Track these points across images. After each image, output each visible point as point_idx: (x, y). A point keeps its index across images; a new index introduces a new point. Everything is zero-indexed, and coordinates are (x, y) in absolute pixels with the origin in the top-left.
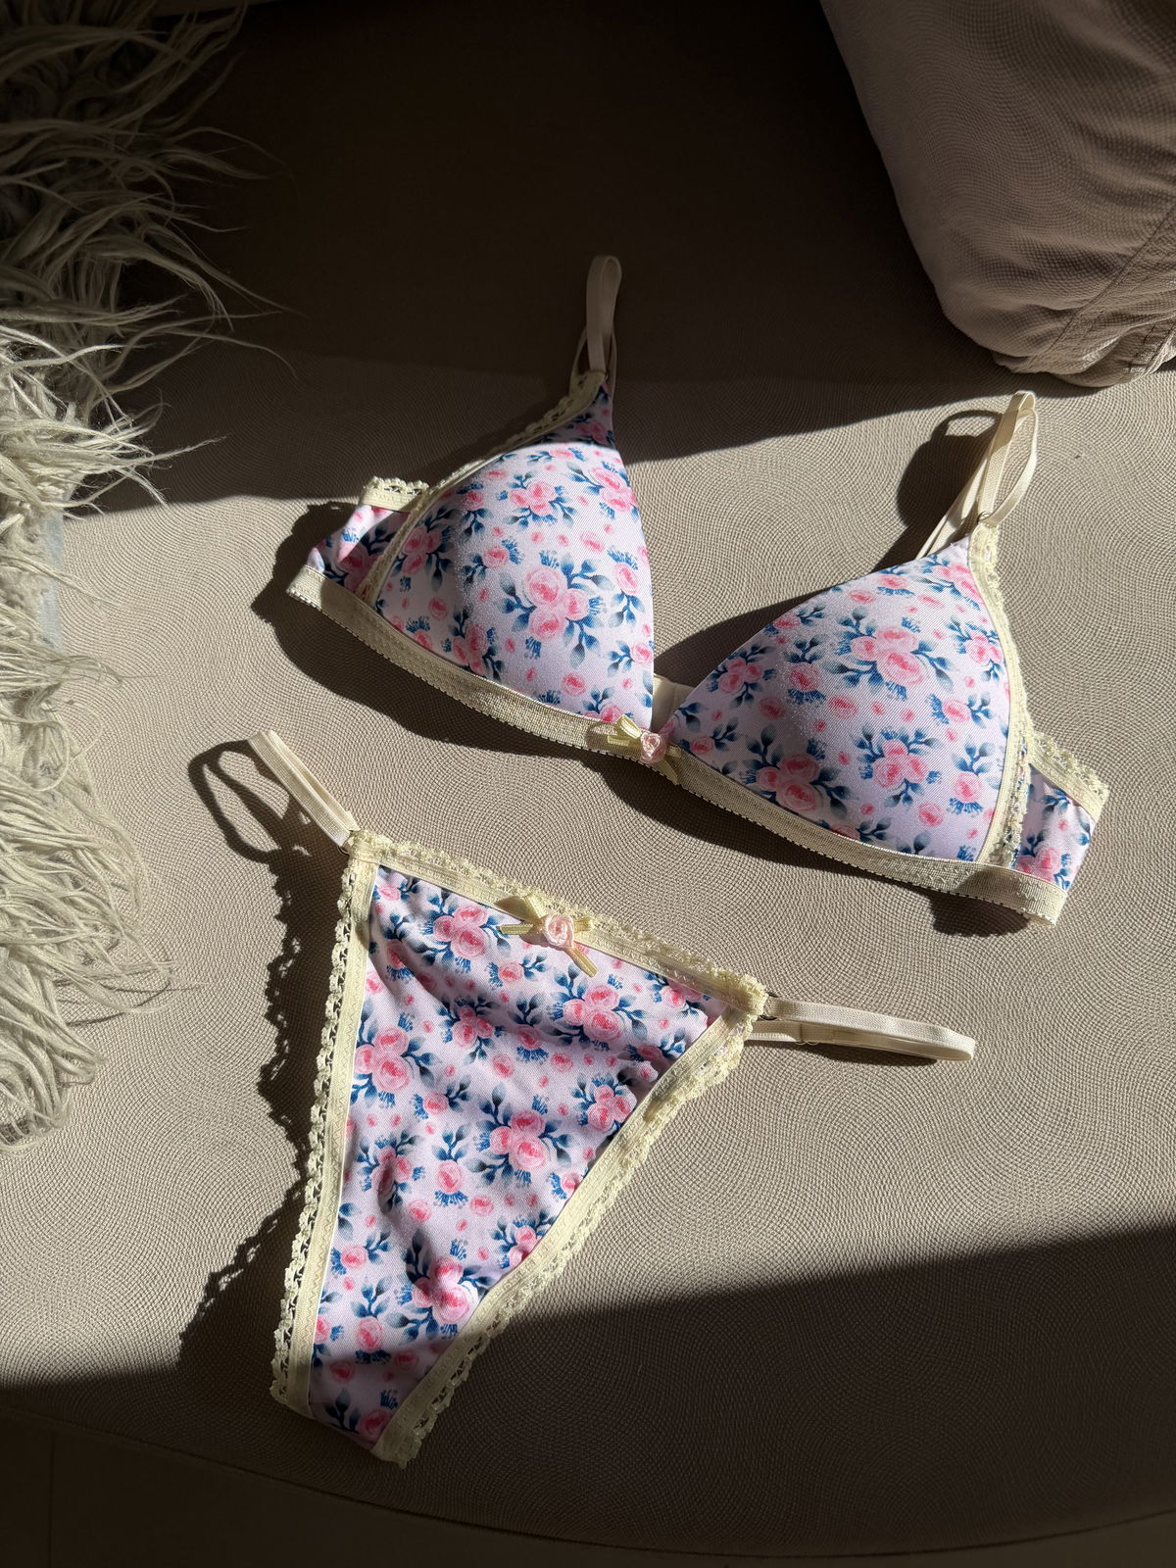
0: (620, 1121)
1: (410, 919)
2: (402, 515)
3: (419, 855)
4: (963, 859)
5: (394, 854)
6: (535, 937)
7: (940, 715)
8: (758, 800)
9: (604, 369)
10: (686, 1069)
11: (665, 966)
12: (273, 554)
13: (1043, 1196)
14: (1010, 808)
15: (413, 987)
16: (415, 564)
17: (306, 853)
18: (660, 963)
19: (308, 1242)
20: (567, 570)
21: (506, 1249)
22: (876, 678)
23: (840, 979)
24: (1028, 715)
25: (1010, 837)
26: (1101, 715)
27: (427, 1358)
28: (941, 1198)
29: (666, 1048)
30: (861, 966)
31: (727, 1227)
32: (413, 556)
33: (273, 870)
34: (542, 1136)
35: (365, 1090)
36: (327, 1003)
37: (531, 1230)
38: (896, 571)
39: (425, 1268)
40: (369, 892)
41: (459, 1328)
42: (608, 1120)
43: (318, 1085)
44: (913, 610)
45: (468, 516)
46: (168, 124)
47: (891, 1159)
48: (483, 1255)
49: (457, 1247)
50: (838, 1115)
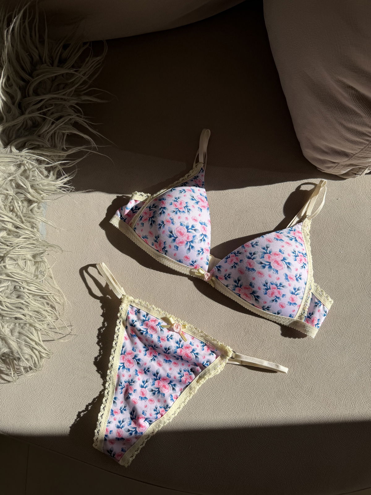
0: (190, 382)
1: (137, 321)
2: (143, 203)
3: (141, 303)
4: (291, 317)
5: (134, 302)
6: (171, 329)
7: (287, 279)
8: (235, 295)
9: (203, 163)
10: (209, 370)
11: (206, 340)
12: (106, 210)
13: (303, 411)
14: (305, 304)
15: (137, 340)
16: (146, 220)
17: (110, 298)
18: (204, 339)
19: (105, 407)
20: (187, 227)
21: (157, 414)
22: (270, 267)
23: (254, 347)
24: (313, 278)
25: (304, 312)
26: (335, 278)
27: (134, 440)
28: (275, 409)
29: (204, 364)
30: (260, 344)
31: (217, 412)
32: (145, 217)
33: (101, 302)
34: (169, 384)
35: (122, 367)
36: (113, 343)
37: (164, 409)
38: (280, 232)
39: (135, 417)
40: (126, 312)
41: (143, 433)
42: (187, 381)
43: (110, 365)
44: (283, 246)
45: (161, 208)
47: (262, 398)
48: (151, 415)
49: (144, 412)
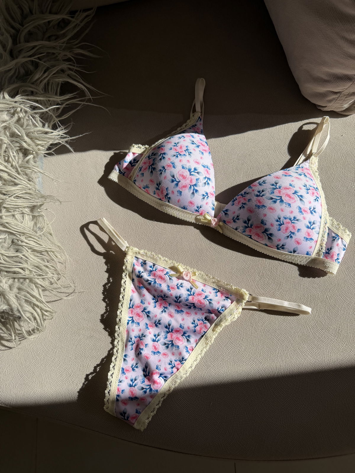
0: (205, 331)
1: (144, 272)
2: (141, 155)
3: (146, 254)
4: (308, 255)
5: (139, 253)
6: (180, 277)
7: (301, 212)
8: (246, 237)
9: (200, 112)
10: (225, 316)
11: (218, 286)
12: (104, 167)
13: (332, 355)
14: (322, 240)
15: (145, 291)
16: (145, 169)
17: (113, 253)
18: (217, 285)
19: (115, 365)
20: (190, 170)
21: (172, 368)
22: (282, 201)
23: (271, 291)
24: (327, 212)
25: (322, 248)
26: (349, 212)
27: (149, 399)
28: (301, 355)
29: (219, 310)
30: (277, 287)
31: (237, 363)
32: (144, 167)
33: (104, 258)
34: (182, 335)
35: (131, 321)
36: (120, 296)
37: (180, 363)
38: (287, 170)
39: (149, 373)
40: (132, 264)
41: (158, 391)
42: (202, 331)
43: (118, 320)
44: (293, 181)
45: (161, 155)
46: (74, 42)
47: (286, 343)
48: (165, 370)
49: (158, 367)
50: (270, 330)
